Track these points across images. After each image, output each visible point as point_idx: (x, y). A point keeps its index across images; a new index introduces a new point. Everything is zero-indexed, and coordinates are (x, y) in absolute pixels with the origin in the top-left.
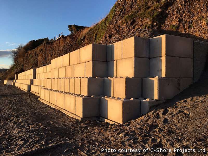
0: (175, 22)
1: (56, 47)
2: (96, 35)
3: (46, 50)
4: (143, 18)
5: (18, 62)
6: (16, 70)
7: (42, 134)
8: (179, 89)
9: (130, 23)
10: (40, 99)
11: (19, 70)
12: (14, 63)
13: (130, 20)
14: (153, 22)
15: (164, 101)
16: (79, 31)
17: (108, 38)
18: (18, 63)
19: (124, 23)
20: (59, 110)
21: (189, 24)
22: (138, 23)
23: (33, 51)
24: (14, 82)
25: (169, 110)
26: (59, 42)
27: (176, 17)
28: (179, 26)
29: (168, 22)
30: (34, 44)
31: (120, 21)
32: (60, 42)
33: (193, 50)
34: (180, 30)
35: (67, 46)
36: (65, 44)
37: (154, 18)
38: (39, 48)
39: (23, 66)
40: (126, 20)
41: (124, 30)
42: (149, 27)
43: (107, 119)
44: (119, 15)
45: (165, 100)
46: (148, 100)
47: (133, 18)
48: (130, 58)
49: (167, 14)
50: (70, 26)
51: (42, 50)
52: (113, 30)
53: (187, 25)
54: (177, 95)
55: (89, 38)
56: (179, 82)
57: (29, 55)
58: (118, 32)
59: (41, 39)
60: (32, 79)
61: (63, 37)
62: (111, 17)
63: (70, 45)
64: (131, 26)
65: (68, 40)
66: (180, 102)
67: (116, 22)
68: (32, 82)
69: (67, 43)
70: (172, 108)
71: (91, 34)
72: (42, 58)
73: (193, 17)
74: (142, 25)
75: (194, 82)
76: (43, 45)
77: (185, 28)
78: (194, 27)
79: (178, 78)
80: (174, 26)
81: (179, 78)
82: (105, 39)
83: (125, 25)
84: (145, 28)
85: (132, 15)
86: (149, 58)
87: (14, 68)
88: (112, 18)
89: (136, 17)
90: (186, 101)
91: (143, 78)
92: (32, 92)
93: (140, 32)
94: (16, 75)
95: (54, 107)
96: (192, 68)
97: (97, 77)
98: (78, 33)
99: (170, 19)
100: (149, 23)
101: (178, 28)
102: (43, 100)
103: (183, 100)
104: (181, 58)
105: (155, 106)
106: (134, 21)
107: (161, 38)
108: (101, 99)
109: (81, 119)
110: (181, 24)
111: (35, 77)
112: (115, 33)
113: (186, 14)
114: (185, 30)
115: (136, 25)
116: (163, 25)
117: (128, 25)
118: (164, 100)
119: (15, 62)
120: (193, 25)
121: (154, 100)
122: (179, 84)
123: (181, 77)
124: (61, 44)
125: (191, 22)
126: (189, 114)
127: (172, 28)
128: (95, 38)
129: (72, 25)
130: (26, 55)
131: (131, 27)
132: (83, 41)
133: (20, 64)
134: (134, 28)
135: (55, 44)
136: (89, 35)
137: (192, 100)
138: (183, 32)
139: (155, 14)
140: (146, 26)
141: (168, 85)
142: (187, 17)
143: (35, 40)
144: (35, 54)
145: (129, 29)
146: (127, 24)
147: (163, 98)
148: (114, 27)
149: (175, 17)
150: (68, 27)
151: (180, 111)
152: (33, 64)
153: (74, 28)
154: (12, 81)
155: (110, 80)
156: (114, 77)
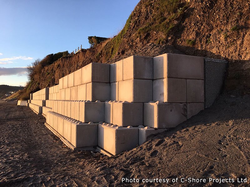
0: (192, 37)
1: (75, 63)
2: (113, 49)
3: (63, 65)
4: (158, 31)
5: (33, 79)
6: (31, 89)
7: (19, 166)
8: (186, 116)
9: (144, 37)
10: (46, 124)
11: (35, 88)
12: (30, 81)
13: (144, 33)
14: (168, 36)
15: (166, 130)
16: (100, 43)
17: (121, 53)
18: (34, 81)
19: (138, 37)
20: (59, 137)
21: (206, 39)
22: (153, 37)
23: (50, 66)
24: (29, 102)
25: (166, 140)
26: (78, 56)
27: (194, 31)
28: (195, 41)
29: (184, 36)
30: (52, 59)
31: (134, 35)
32: (80, 57)
33: (205, 70)
34: (196, 46)
35: (86, 61)
36: (84, 59)
37: (169, 31)
38: (56, 64)
39: (39, 84)
40: (139, 33)
41: (138, 44)
42: (162, 42)
43: (103, 149)
44: (134, 27)
45: (167, 128)
46: (146, 128)
47: (148, 32)
48: (130, 79)
49: (184, 27)
50: (90, 38)
51: (59, 66)
52: (126, 45)
53: (204, 40)
54: (183, 122)
55: (105, 53)
56: (185, 107)
57: (46, 71)
58: (131, 47)
59: (60, 53)
60: (45, 100)
61: (83, 50)
62: (126, 29)
63: (90, 59)
64: (145, 40)
65: (88, 54)
66: (181, 131)
67: (130, 36)
68: (44, 103)
69: (87, 57)
70: (170, 138)
71: (108, 49)
72: (59, 75)
73: (211, 31)
74: (157, 39)
75: (206, 107)
76: (60, 60)
77: (202, 43)
78: (211, 42)
79: (184, 103)
80: (190, 40)
81: (186, 103)
82: (118, 54)
83: (138, 39)
84: (159, 44)
85: (146, 28)
86: (153, 80)
87: (29, 87)
88: (127, 31)
89: (150, 30)
90: (187, 130)
91: (144, 102)
92: (43, 115)
93: (153, 48)
94: (31, 94)
95: (56, 134)
96: (203, 91)
97: (96, 101)
98: (99, 45)
99: (187, 32)
100: (164, 37)
101: (194, 43)
102: (48, 125)
103: (185, 129)
104: (188, 80)
105: (153, 135)
106: (148, 35)
107: (163, 57)
108: (99, 126)
109: (74, 149)
110: (198, 39)
111: (47, 98)
112: (128, 48)
113: (204, 26)
114: (202, 45)
115: (151, 39)
116: (179, 40)
117: (142, 39)
118: (165, 128)
119: (31, 79)
120: (211, 40)
121: (154, 128)
122: (185, 110)
123: (188, 102)
124: (80, 58)
125: (208, 37)
126: (182, 145)
127: (188, 43)
128: (112, 53)
129: (92, 37)
130: (43, 71)
131: (145, 42)
132: (101, 56)
133: (36, 82)
134: (148, 42)
135: (74, 59)
136: (106, 50)
137: (194, 129)
138: (199, 49)
139: (170, 27)
140: (160, 41)
141: (171, 111)
142: (206, 30)
143: (53, 54)
144: (52, 70)
145: (143, 43)
146: (140, 38)
147: (164, 126)
148: (128, 42)
149: (192, 30)
150: (89, 39)
151: (174, 141)
152: (50, 82)
153: (94, 40)
154: (27, 101)
155: (110, 105)
156: (114, 101)
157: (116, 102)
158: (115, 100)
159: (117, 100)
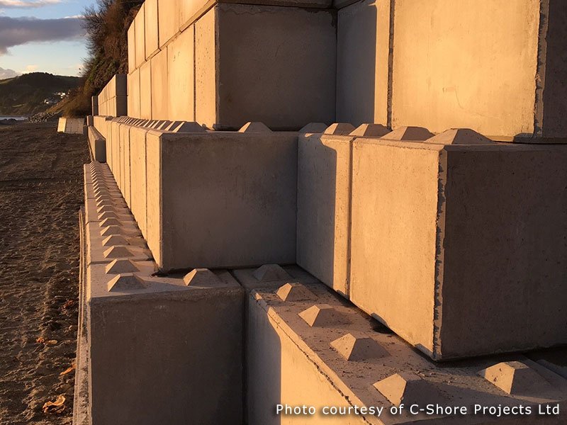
6: (96, 81)
11: (105, 79)
12: (94, 57)
18: (104, 55)
24: (87, 123)
39: (117, 65)
60: (115, 114)
87: (91, 75)
94: (92, 98)
111: (122, 109)
119: (97, 51)
133: (108, 61)
154: (83, 120)
155: (331, 154)
156: (363, 127)
157: (378, 132)
158: (368, 116)
159: (380, 118)
